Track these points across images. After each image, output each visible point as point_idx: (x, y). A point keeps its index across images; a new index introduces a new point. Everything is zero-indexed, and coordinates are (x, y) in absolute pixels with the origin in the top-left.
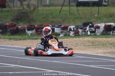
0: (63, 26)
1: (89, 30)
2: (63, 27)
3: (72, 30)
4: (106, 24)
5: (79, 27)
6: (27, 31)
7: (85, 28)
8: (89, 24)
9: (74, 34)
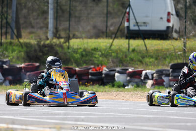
0: (130, 70)
2: (130, 72)
3: (150, 77)
5: (164, 72)
7: (176, 74)
9: (153, 85)
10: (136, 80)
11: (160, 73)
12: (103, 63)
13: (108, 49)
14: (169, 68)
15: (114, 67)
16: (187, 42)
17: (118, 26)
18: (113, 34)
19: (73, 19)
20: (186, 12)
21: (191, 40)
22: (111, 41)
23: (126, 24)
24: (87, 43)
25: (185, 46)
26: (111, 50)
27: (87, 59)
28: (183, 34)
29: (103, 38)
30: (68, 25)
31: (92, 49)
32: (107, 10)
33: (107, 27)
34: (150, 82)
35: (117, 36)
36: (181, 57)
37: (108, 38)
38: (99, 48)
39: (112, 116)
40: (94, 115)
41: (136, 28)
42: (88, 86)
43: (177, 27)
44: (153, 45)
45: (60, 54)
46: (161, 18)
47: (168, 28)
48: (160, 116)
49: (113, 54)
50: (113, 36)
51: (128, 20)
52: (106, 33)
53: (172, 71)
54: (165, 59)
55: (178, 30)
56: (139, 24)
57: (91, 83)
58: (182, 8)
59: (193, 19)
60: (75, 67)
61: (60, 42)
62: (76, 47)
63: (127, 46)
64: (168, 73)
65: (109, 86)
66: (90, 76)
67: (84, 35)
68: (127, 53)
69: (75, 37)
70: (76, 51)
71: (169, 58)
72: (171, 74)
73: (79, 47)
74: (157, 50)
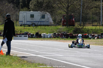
9: (97, 38)
10: (93, 37)
11: (98, 35)
34: (96, 38)
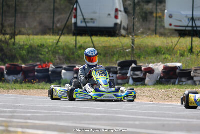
0: (77, 67)
1: (131, 76)
4: (166, 64)
5: (112, 69)
6: (6, 76)
7: (124, 71)
8: (132, 65)
12: (49, 60)
13: (55, 46)
14: (117, 66)
15: (61, 64)
16: (136, 39)
17: (65, 22)
18: (59, 30)
19: (19, 15)
20: (134, 9)
21: (140, 37)
22: (58, 37)
23: (74, 20)
24: (34, 39)
25: (133, 43)
26: (58, 47)
27: (33, 55)
28: (131, 31)
29: (50, 35)
30: (13, 21)
31: (38, 46)
32: (54, 6)
33: (54, 23)
35: (64, 32)
36: (129, 54)
37: (55, 35)
38: (46, 45)
39: (58, 115)
40: (41, 113)
41: (84, 24)
42: (34, 84)
43: (125, 24)
44: (101, 42)
45: (6, 51)
46: (109, 14)
47: (116, 24)
48: (108, 115)
49: (60, 51)
50: (60, 32)
51: (76, 16)
52: (53, 29)
53: (120, 69)
54: (113, 56)
55: (126, 26)
56: (86, 20)
57: (37, 80)
58: (130, 4)
59: (141, 16)
60: (21, 64)
61: (6, 39)
62: (22, 43)
63: (75, 42)
64: (116, 70)
65: (56, 83)
66: (36, 73)
67: (30, 32)
68: (75, 50)
69: (20, 33)
70: (22, 47)
71: (117, 55)
72: (119, 72)
73: (25, 43)
74: (105, 47)
